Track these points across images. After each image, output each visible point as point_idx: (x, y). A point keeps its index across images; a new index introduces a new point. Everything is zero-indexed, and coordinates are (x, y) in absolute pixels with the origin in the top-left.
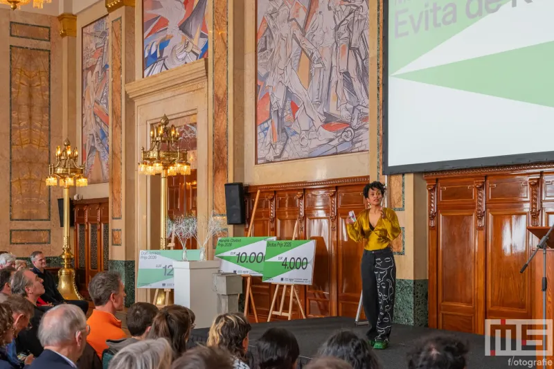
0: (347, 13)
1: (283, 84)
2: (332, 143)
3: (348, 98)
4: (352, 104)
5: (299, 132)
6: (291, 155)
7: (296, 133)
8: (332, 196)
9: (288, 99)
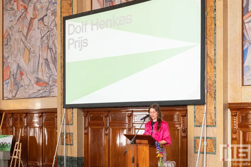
0: (47, 31)
1: (16, 62)
2: (40, 92)
3: (47, 71)
4: (49, 74)
5: (24, 86)
6: (20, 96)
8: (40, 117)
9: (19, 69)
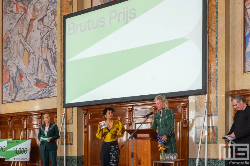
0: (46, 31)
1: (15, 65)
2: (39, 93)
3: (47, 72)
4: (49, 74)
5: (23, 88)
6: (19, 99)
8: (39, 118)
9: (18, 72)
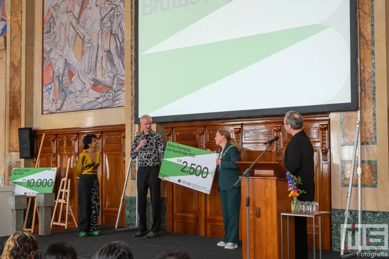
0: (109, 9)
1: (62, 57)
2: (99, 100)
3: (110, 69)
4: (113, 73)
6: (68, 108)
7: (72, 92)
